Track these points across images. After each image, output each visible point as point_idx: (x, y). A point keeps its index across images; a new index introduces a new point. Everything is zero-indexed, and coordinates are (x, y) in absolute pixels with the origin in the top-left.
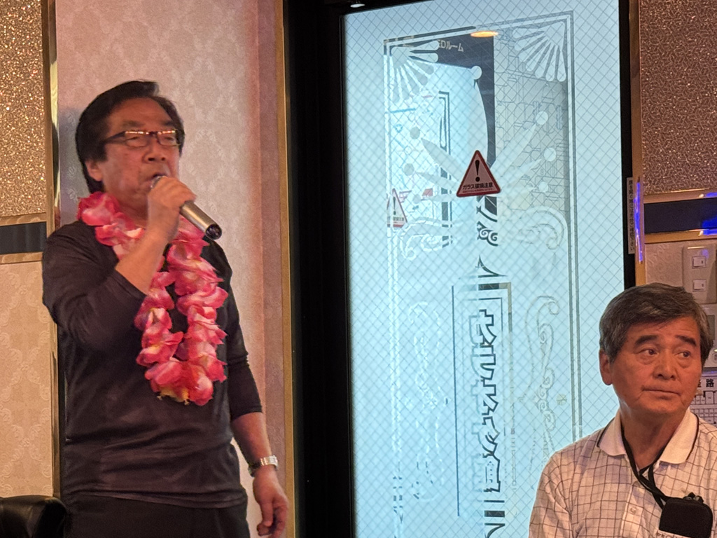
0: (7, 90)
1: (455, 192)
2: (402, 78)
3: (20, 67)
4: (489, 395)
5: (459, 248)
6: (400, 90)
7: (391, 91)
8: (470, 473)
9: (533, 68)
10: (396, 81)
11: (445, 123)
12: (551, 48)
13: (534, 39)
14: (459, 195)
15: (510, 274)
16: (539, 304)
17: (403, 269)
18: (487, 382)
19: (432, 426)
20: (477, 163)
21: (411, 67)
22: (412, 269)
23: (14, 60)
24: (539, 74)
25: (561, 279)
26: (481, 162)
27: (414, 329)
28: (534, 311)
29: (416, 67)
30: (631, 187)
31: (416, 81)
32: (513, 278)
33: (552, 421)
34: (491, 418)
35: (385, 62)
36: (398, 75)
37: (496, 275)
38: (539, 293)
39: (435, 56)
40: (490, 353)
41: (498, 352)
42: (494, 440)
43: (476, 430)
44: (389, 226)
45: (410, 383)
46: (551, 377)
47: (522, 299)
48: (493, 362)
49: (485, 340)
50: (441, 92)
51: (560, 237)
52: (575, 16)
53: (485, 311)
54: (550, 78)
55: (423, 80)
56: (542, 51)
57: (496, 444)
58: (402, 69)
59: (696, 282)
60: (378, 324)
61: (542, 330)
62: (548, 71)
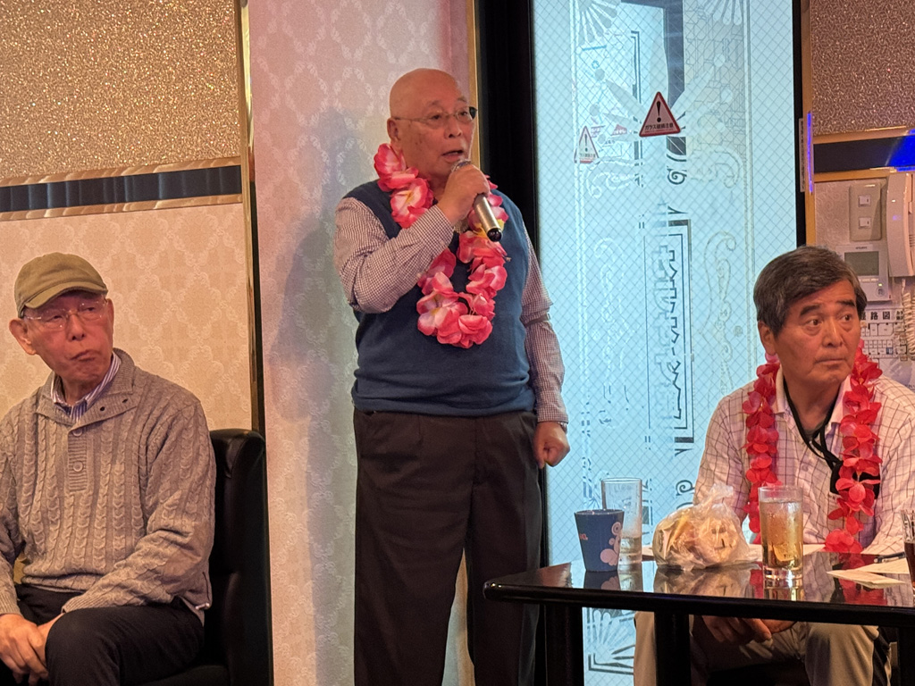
2: (587, 21)
3: (213, 13)
4: (671, 328)
6: (585, 33)
7: (577, 34)
10: (581, 24)
14: (642, 135)
15: (690, 212)
16: (717, 240)
17: (589, 207)
18: (669, 314)
19: (617, 356)
20: (659, 104)
22: (598, 206)
23: (207, 6)
24: (717, 16)
25: (737, 216)
26: (662, 103)
27: (599, 264)
29: (600, 12)
30: (803, 127)
32: (692, 216)
33: (729, 351)
34: (673, 348)
35: (571, 6)
36: (584, 18)
37: (677, 212)
38: (717, 229)
41: (679, 285)
42: (675, 369)
43: (658, 361)
44: (576, 162)
45: (596, 316)
46: (728, 310)
47: (701, 235)
48: (674, 295)
50: (631, 32)
51: (736, 176)
57: (677, 374)
58: (587, 13)
59: (861, 219)
61: (720, 265)
62: (725, 15)
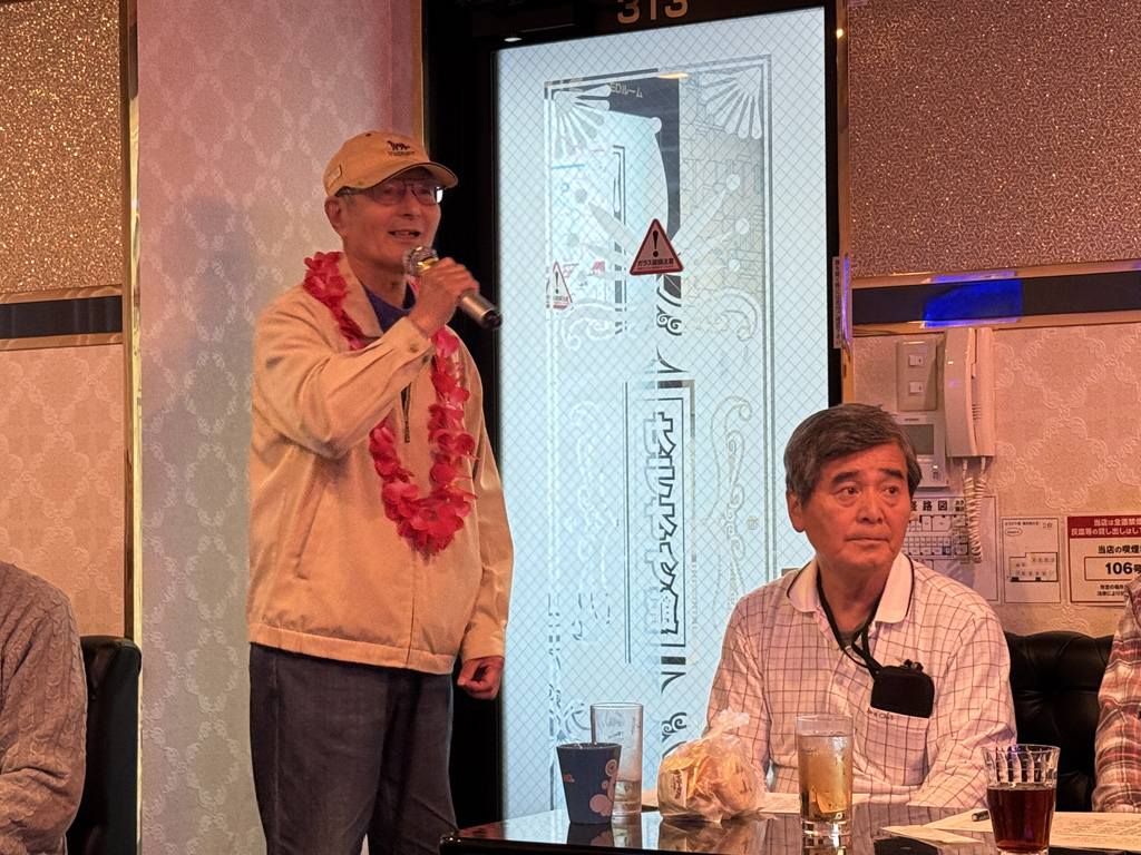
0: (75, 131)
1: (629, 269)
2: (566, 130)
3: (92, 103)
4: (666, 517)
5: (633, 336)
6: (564, 143)
7: (553, 144)
8: (642, 611)
9: (723, 121)
10: (558, 132)
11: (619, 183)
12: (744, 99)
13: (724, 87)
14: (633, 272)
15: (693, 371)
16: (727, 407)
17: (564, 362)
18: (664, 500)
19: (597, 551)
20: (655, 234)
21: (577, 116)
22: (576, 361)
23: (85, 94)
24: (731, 128)
25: (754, 376)
26: (659, 233)
27: (576, 433)
28: (721, 415)
29: (583, 117)
30: (837, 268)
31: (583, 133)
32: (696, 375)
33: (741, 548)
34: (668, 544)
35: (546, 108)
36: (562, 125)
37: (677, 371)
38: (727, 393)
39: (606, 104)
40: (668, 464)
41: (677, 463)
42: (671, 570)
43: (650, 559)
44: (548, 306)
45: (571, 500)
46: (741, 495)
47: (707, 401)
48: (671, 476)
49: (662, 449)
50: (615, 147)
51: (753, 327)
52: (774, 61)
53: (662, 414)
54: (742, 135)
55: (592, 133)
56: (734, 102)
57: (674, 576)
58: (566, 118)
59: (912, 384)
60: (533, 427)
61: (731, 438)
62: (741, 126)
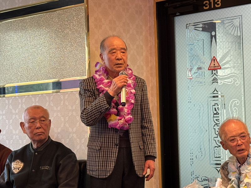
1: (207, 69)
10: (190, 36)
12: (236, 26)
15: (224, 93)
18: (218, 125)
20: (214, 60)
21: (194, 32)
39: (201, 29)
40: (218, 116)
49: (217, 112)
53: (217, 104)
54: (235, 35)
55: (198, 36)
56: (233, 27)
62: (235, 33)
